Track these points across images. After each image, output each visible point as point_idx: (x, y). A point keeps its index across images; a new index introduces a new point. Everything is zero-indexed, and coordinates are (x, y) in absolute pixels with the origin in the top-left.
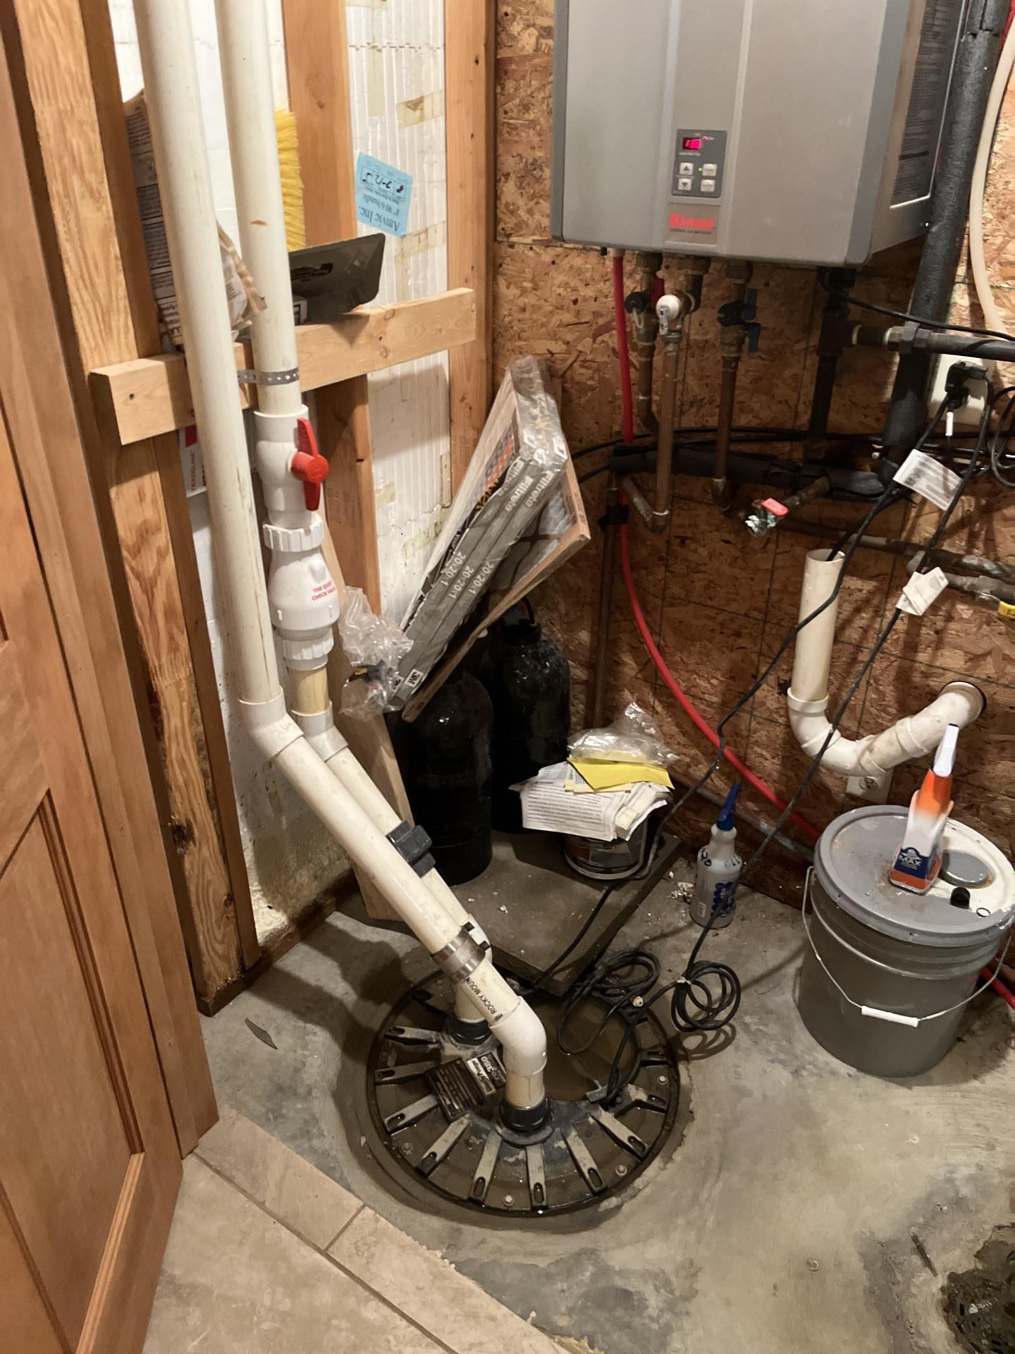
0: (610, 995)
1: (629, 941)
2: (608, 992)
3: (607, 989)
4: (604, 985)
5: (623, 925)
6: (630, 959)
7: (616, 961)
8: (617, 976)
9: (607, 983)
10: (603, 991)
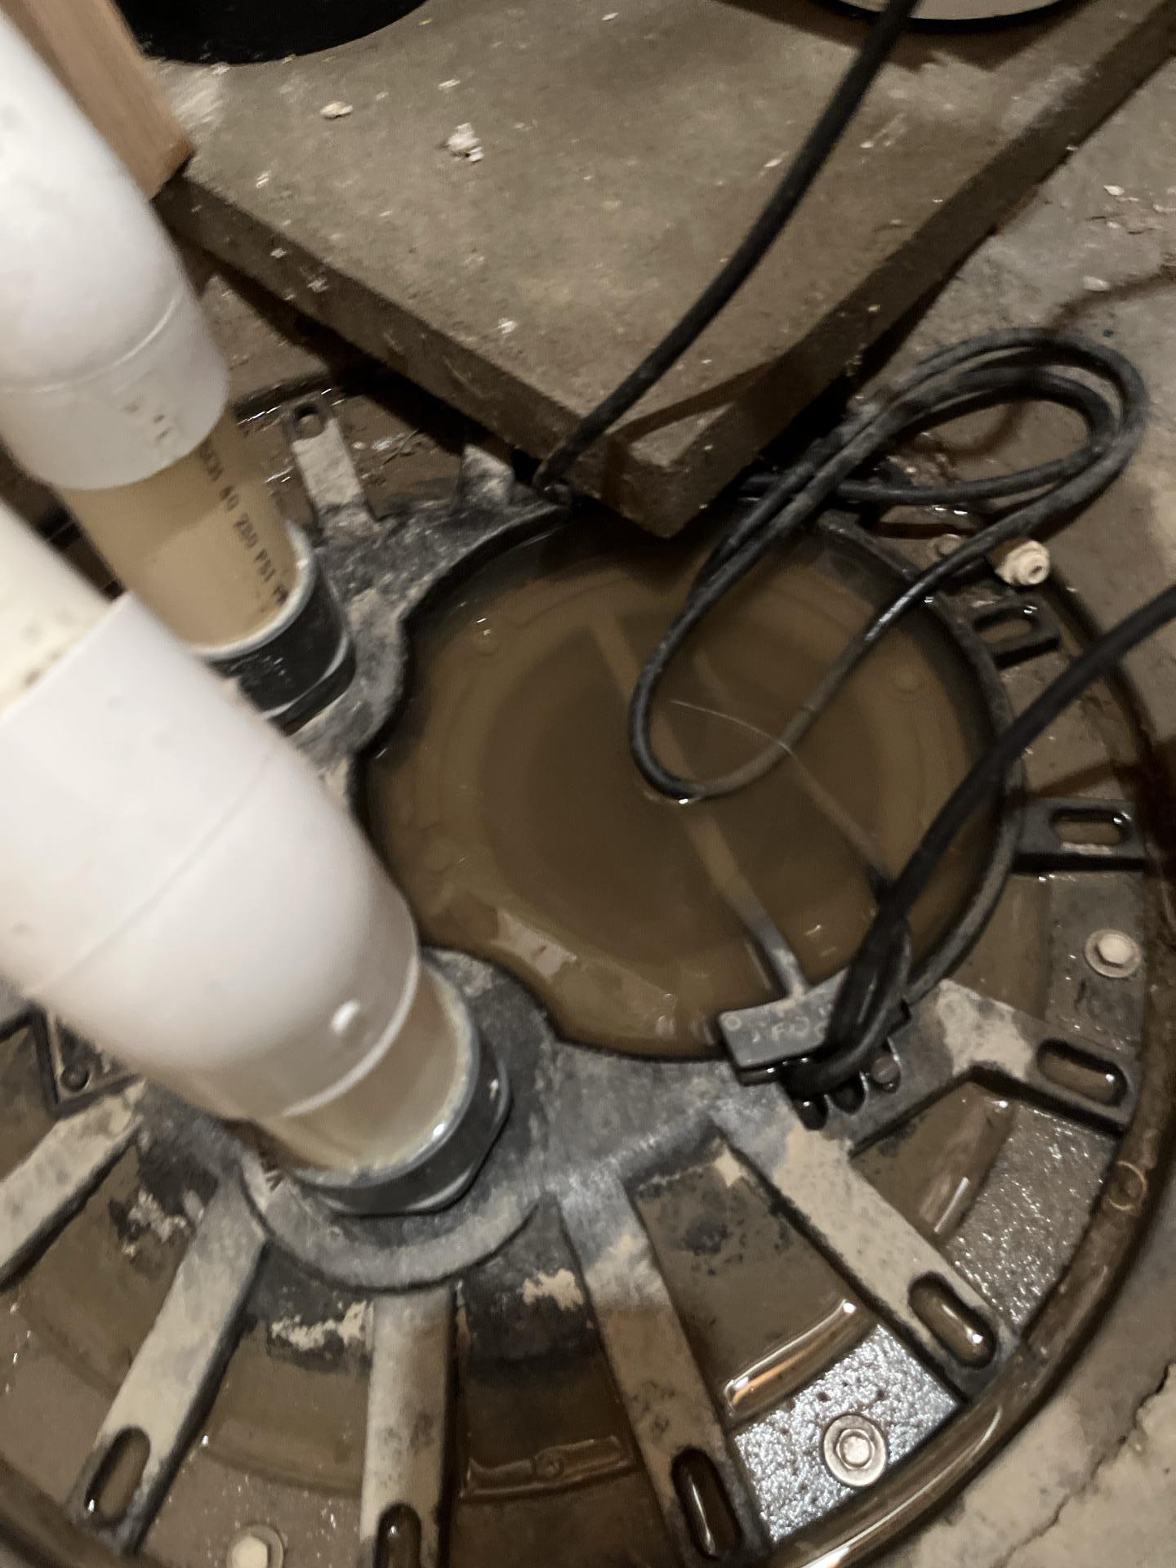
0: (902, 531)
1: (1011, 298)
2: (892, 516)
3: (889, 503)
4: (875, 488)
5: (992, 231)
6: (1009, 373)
7: (944, 381)
8: (939, 447)
9: (890, 476)
10: (870, 514)
